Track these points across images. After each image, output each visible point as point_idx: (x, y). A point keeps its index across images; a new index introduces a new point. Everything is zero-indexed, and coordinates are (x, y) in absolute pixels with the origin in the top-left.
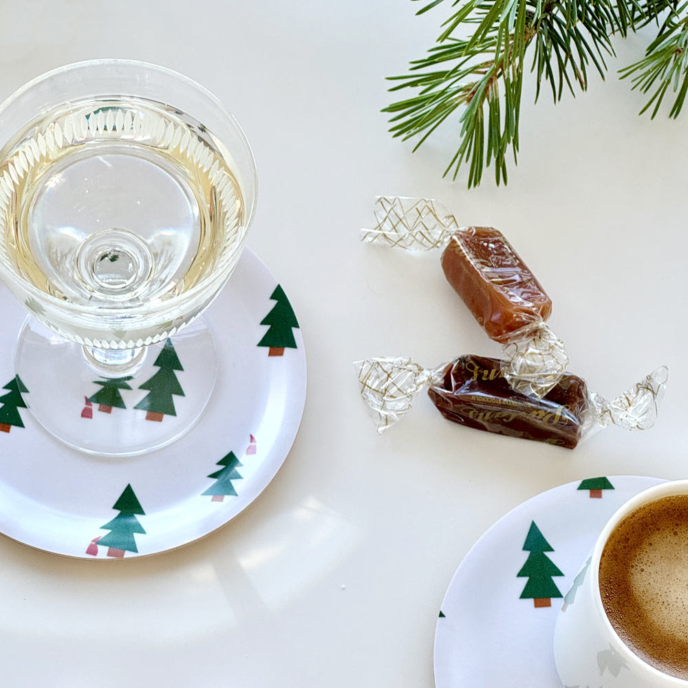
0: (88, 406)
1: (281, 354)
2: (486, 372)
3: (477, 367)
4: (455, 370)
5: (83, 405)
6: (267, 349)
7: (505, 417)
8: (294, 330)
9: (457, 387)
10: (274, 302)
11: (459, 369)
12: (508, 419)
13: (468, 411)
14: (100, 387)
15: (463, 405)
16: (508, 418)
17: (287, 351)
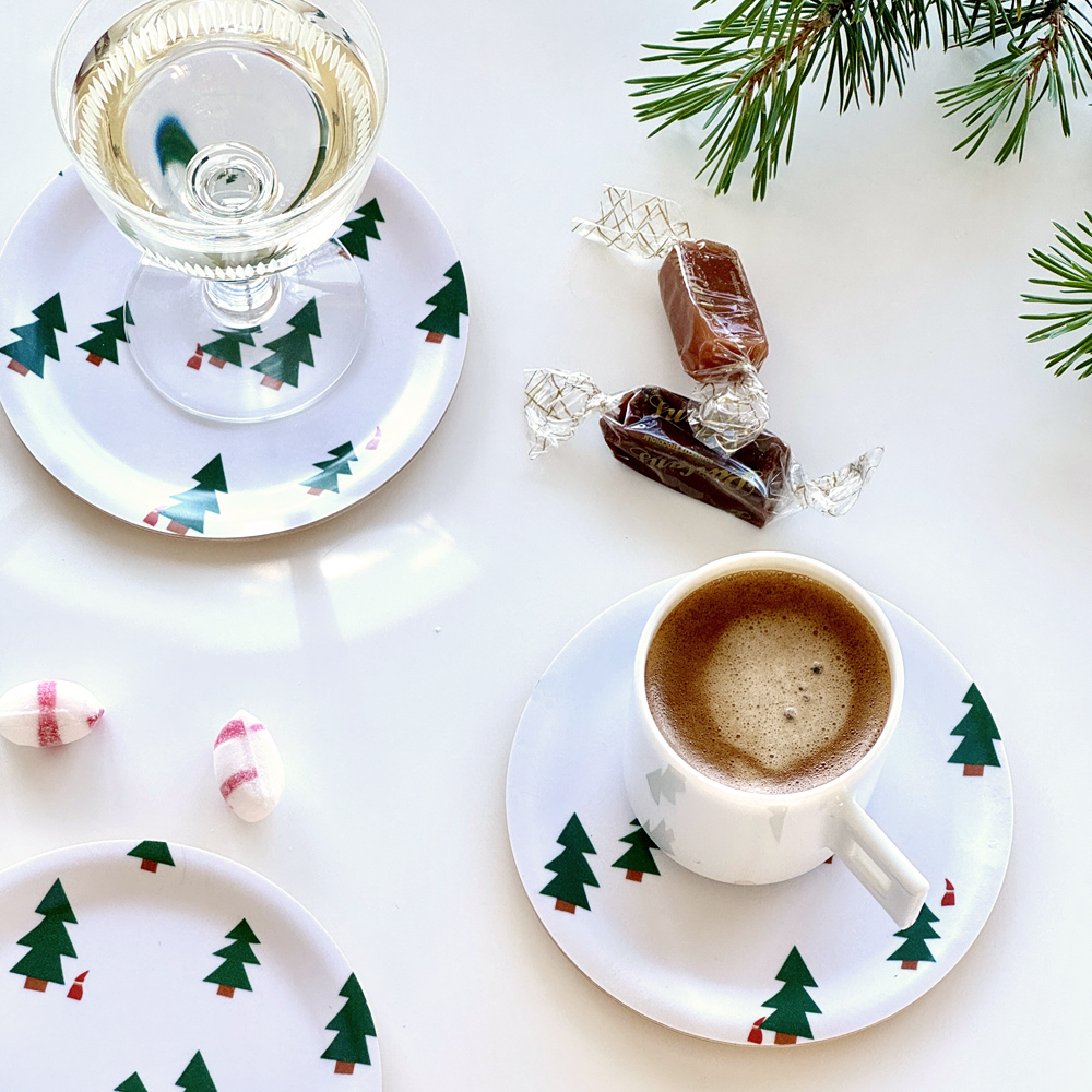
0: (198, 355)
1: (440, 342)
2: (672, 411)
3: (662, 403)
4: (635, 400)
5: (192, 353)
6: (425, 333)
7: (681, 470)
8: (462, 316)
9: (632, 421)
10: (448, 280)
11: (640, 400)
12: (685, 473)
13: (639, 452)
14: (220, 337)
15: (632, 444)
16: (686, 470)
17: (447, 338)
